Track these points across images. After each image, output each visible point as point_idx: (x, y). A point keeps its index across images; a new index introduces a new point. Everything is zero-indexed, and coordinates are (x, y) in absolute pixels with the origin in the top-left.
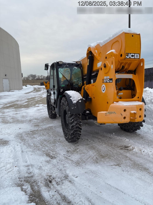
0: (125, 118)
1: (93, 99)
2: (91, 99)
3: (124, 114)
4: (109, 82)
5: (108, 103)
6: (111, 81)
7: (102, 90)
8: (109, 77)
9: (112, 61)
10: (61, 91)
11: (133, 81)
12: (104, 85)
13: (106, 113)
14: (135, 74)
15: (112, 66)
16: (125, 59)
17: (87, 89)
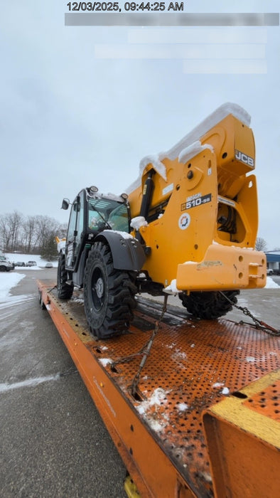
0: (240, 275)
3: (240, 266)
4: (202, 203)
5: (196, 247)
6: (207, 200)
7: (180, 225)
8: (200, 195)
9: (210, 161)
10: (90, 238)
12: (186, 214)
13: (198, 265)
16: (234, 160)
17: (143, 231)
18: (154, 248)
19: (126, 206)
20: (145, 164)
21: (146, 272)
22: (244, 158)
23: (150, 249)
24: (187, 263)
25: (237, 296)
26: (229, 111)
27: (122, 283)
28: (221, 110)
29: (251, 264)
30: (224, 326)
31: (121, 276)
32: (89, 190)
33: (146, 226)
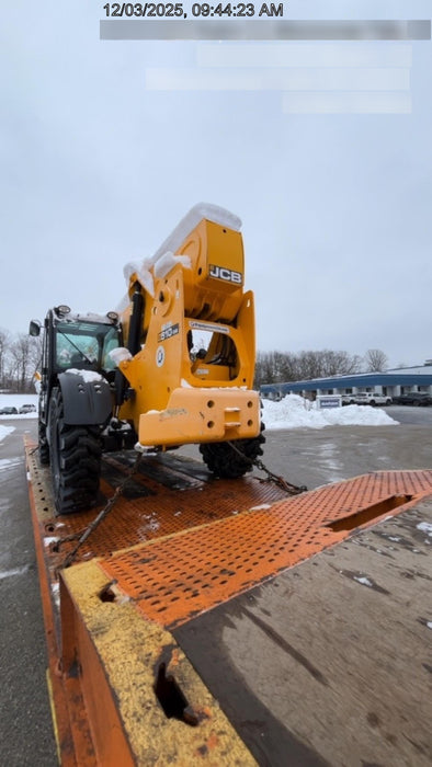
0: (210, 424)
1: (139, 391)
2: (133, 393)
3: (210, 414)
5: (169, 389)
6: (176, 331)
7: (157, 361)
8: (170, 324)
9: (178, 281)
11: (232, 341)
12: (161, 348)
13: (161, 415)
14: (235, 326)
15: (177, 293)
16: (208, 278)
17: (125, 369)
18: (138, 390)
19: (117, 328)
20: (130, 274)
21: (131, 422)
22: (225, 274)
23: (133, 390)
24: (150, 412)
25: (262, 446)
26: (205, 214)
27: (77, 440)
28: (194, 212)
29: (228, 409)
30: (250, 485)
31: (76, 433)
32: (57, 311)
33: (129, 361)
